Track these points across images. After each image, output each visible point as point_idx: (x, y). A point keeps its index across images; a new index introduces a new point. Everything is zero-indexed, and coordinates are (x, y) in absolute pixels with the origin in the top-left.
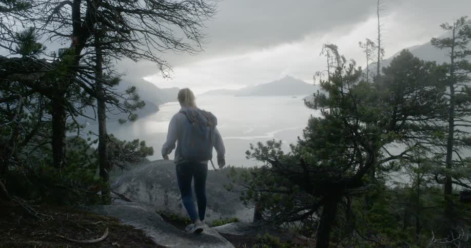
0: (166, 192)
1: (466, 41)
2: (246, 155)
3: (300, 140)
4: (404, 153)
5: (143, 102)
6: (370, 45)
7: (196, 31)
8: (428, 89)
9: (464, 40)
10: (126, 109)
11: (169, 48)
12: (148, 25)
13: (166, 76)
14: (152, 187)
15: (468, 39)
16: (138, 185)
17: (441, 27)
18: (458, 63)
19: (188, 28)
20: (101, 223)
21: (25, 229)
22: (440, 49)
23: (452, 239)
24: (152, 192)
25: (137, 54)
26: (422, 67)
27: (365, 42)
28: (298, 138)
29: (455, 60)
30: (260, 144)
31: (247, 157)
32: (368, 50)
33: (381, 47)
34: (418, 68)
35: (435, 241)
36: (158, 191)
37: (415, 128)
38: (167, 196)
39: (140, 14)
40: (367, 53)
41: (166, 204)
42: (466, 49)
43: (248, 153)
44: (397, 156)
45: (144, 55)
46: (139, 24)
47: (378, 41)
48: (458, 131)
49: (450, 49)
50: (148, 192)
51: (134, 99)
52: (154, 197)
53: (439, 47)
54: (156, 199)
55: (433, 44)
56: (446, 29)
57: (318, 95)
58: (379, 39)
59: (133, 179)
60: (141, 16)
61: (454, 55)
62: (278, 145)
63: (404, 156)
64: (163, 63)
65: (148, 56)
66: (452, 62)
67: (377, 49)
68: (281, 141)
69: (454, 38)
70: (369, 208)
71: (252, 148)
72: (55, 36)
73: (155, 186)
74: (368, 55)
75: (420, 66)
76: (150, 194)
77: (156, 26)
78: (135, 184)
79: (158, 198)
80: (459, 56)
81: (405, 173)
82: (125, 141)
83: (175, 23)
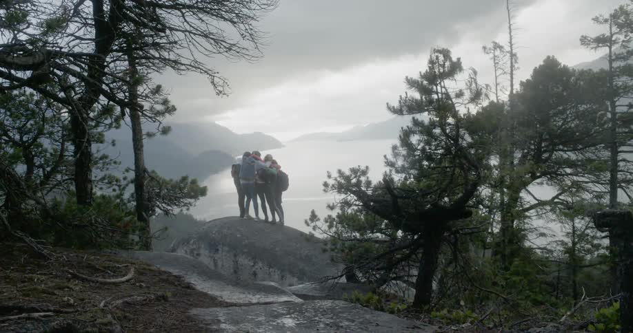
0: (235, 256)
1: (628, 38)
2: (323, 188)
3: (387, 159)
4: (556, 197)
5: (173, 106)
6: (498, 49)
7: (251, 27)
8: (582, 108)
9: (626, 36)
10: (153, 115)
11: (220, 53)
12: (193, 25)
13: (221, 92)
14: (218, 250)
15: (631, 35)
16: (199, 248)
17: (593, 21)
18: (619, 67)
19: (241, 25)
20: (127, 266)
21: (29, 268)
22: (593, 50)
23: (609, 296)
24: (217, 256)
25: (183, 64)
26: (573, 78)
27: (491, 45)
28: (385, 156)
29: (615, 65)
30: (340, 171)
31: (325, 190)
32: (495, 56)
33: (514, 51)
34: (568, 80)
35: (586, 300)
36: (225, 256)
37: (571, 164)
38: (237, 262)
39: (179, 9)
40: (495, 60)
41: (235, 272)
42: (630, 49)
43: (326, 185)
44: (547, 201)
45: (190, 65)
46: (181, 24)
47: (509, 44)
48: (624, 160)
49: (607, 49)
50: (211, 257)
51: (162, 104)
52: (220, 263)
53: (592, 48)
54: (223, 266)
55: (582, 44)
56: (601, 23)
57: (406, 97)
58: (511, 43)
59: (192, 242)
60: (182, 12)
61: (613, 57)
62: (364, 173)
63: (556, 200)
64: (215, 75)
65: (196, 66)
66: (611, 67)
67: (508, 55)
68: (367, 167)
69: (612, 35)
70: (506, 269)
71: (329, 177)
72: (73, 40)
73: (220, 249)
74: (495, 64)
75: (570, 78)
76: (214, 259)
77: (203, 27)
78: (195, 247)
79: (225, 264)
80: (621, 58)
81: (554, 220)
82: (171, 180)
83: (225, 19)
